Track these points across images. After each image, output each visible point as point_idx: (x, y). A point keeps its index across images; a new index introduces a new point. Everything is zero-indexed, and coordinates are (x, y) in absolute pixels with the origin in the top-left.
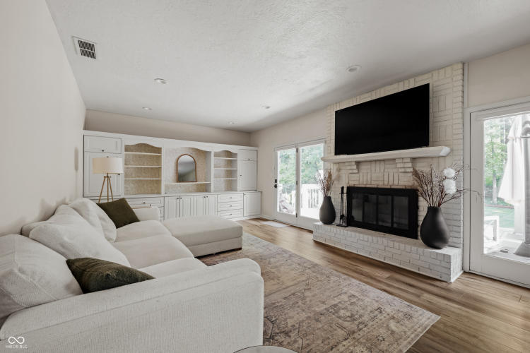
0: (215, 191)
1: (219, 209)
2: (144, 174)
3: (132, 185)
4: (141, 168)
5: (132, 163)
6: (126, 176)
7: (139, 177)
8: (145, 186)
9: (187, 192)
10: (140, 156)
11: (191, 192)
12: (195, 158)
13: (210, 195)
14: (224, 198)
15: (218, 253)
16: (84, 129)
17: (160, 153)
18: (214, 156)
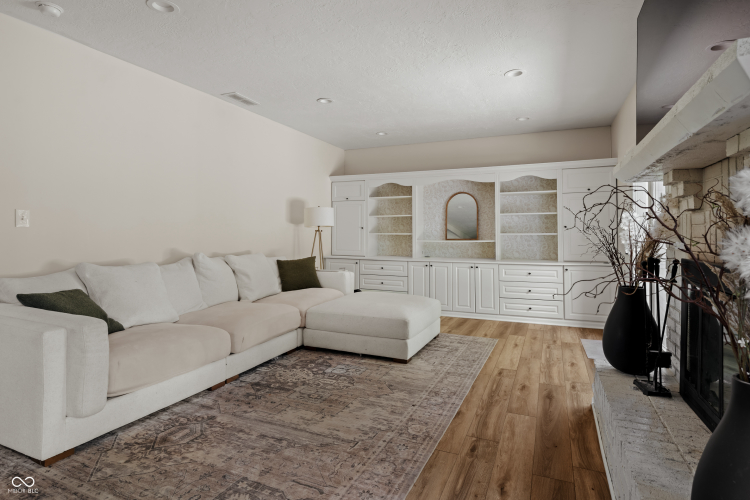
0: (504, 258)
1: (504, 294)
2: (402, 227)
3: (388, 243)
4: (398, 218)
5: (388, 211)
6: (377, 230)
7: (396, 231)
9: (464, 257)
12: (478, 198)
13: (486, 268)
14: (516, 272)
15: (365, 356)
16: (331, 175)
17: (411, 194)
18: (502, 191)
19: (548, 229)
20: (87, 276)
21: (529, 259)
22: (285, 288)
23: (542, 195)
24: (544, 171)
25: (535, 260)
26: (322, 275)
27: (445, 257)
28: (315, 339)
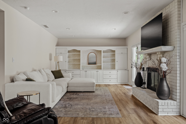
0: (103, 69)
1: (104, 78)
2: (76, 61)
3: (71, 66)
4: (75, 59)
5: (72, 57)
6: (69, 62)
7: (74, 62)
8: (76, 66)
9: (92, 69)
10: (74, 54)
11: (94, 69)
12: (96, 54)
13: (100, 71)
14: (107, 72)
15: (84, 92)
16: (56, 46)
17: (80, 52)
18: (103, 52)
19: (112, 62)
20: (28, 74)
21: (108, 69)
22: (56, 78)
23: (111, 54)
24: (113, 48)
25: (109, 69)
26: (64, 74)
27: (88, 69)
28: (71, 89)
